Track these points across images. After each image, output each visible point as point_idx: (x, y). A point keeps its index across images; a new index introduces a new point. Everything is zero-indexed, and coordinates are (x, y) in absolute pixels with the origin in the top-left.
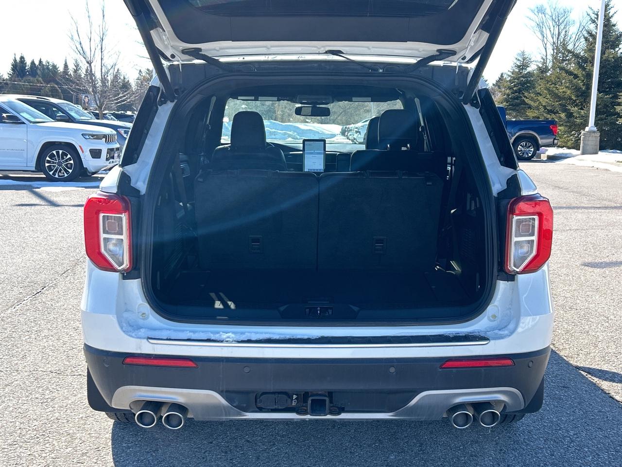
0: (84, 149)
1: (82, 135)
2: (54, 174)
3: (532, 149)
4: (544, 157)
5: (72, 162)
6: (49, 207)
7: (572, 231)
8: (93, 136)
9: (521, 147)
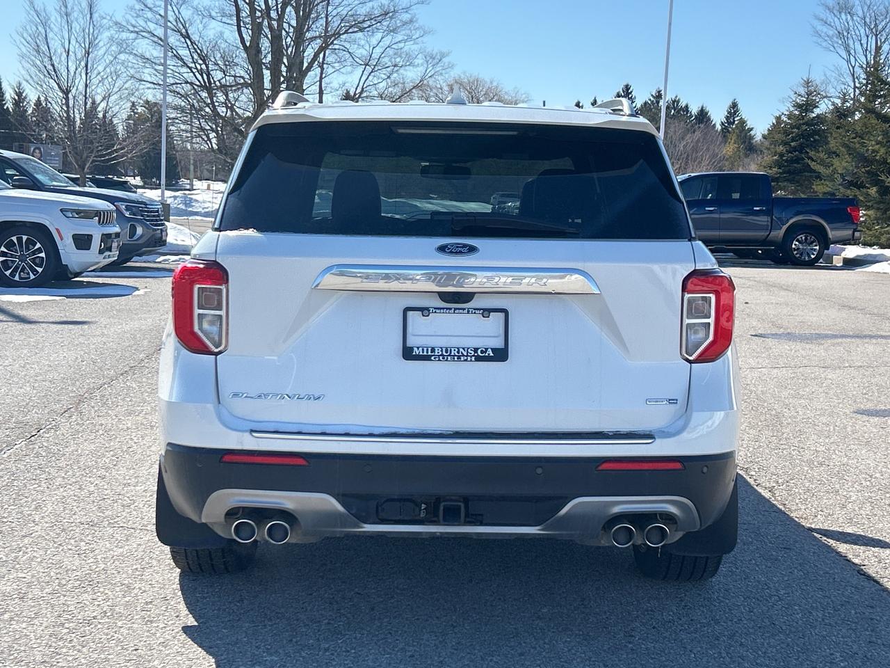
0: (64, 232)
1: (61, 210)
2: (13, 274)
3: (817, 248)
4: (838, 261)
5: (43, 255)
6: (16, 324)
7: (853, 368)
8: (78, 212)
9: (797, 243)
